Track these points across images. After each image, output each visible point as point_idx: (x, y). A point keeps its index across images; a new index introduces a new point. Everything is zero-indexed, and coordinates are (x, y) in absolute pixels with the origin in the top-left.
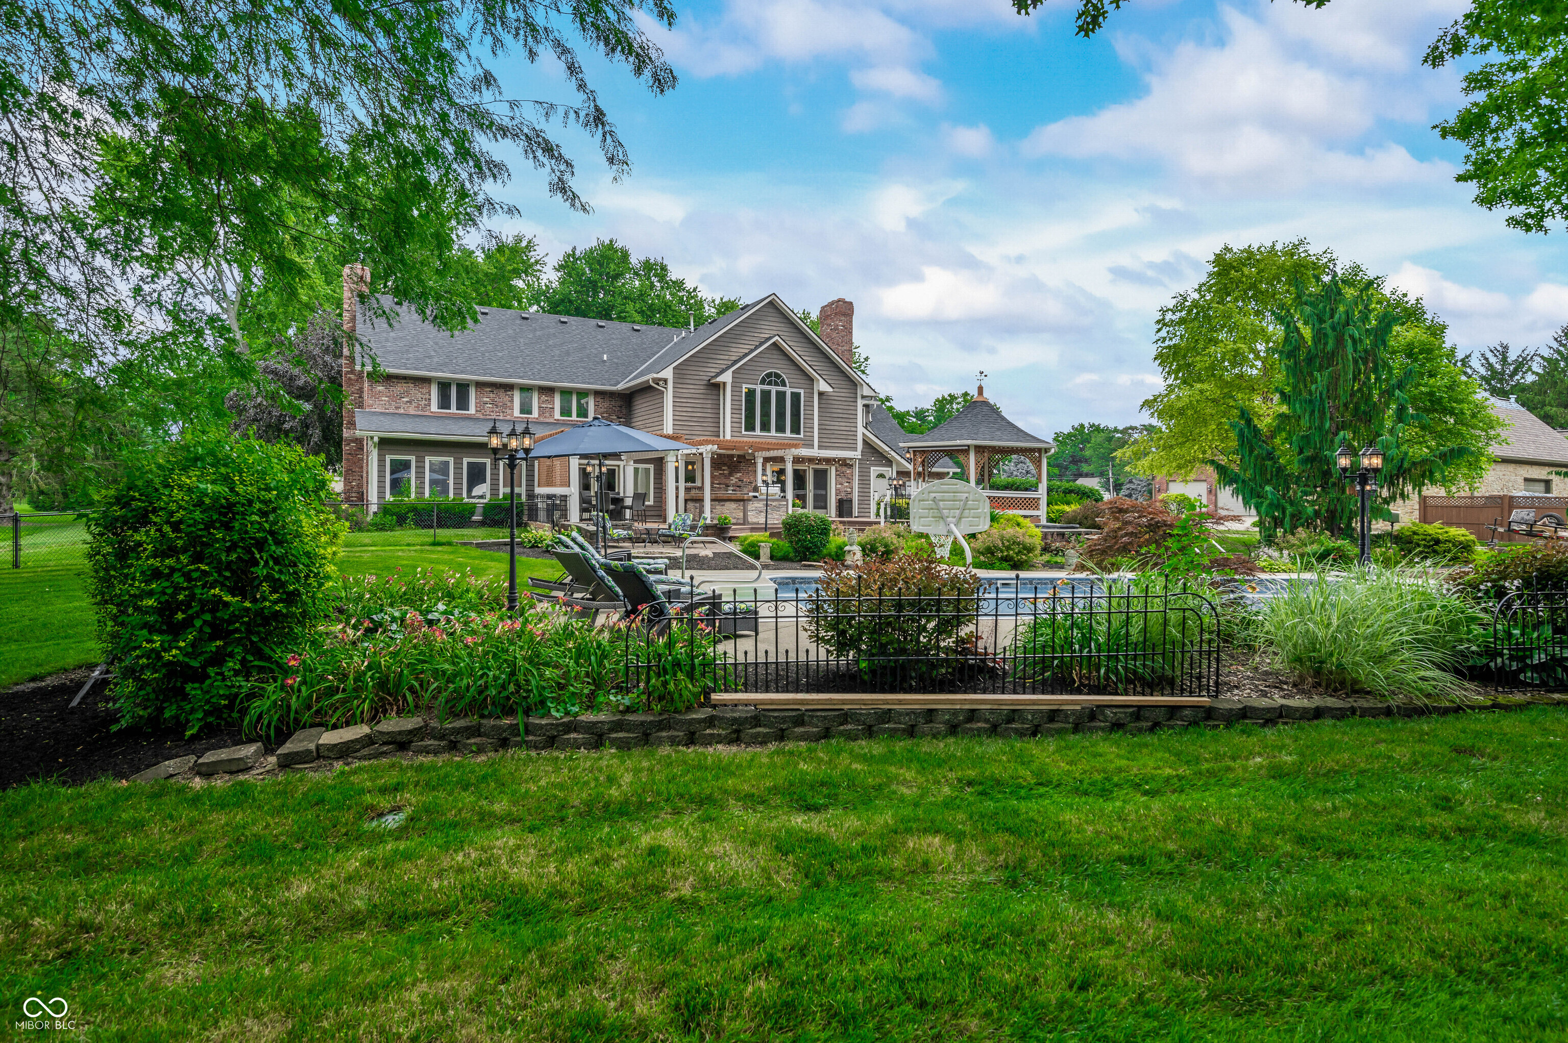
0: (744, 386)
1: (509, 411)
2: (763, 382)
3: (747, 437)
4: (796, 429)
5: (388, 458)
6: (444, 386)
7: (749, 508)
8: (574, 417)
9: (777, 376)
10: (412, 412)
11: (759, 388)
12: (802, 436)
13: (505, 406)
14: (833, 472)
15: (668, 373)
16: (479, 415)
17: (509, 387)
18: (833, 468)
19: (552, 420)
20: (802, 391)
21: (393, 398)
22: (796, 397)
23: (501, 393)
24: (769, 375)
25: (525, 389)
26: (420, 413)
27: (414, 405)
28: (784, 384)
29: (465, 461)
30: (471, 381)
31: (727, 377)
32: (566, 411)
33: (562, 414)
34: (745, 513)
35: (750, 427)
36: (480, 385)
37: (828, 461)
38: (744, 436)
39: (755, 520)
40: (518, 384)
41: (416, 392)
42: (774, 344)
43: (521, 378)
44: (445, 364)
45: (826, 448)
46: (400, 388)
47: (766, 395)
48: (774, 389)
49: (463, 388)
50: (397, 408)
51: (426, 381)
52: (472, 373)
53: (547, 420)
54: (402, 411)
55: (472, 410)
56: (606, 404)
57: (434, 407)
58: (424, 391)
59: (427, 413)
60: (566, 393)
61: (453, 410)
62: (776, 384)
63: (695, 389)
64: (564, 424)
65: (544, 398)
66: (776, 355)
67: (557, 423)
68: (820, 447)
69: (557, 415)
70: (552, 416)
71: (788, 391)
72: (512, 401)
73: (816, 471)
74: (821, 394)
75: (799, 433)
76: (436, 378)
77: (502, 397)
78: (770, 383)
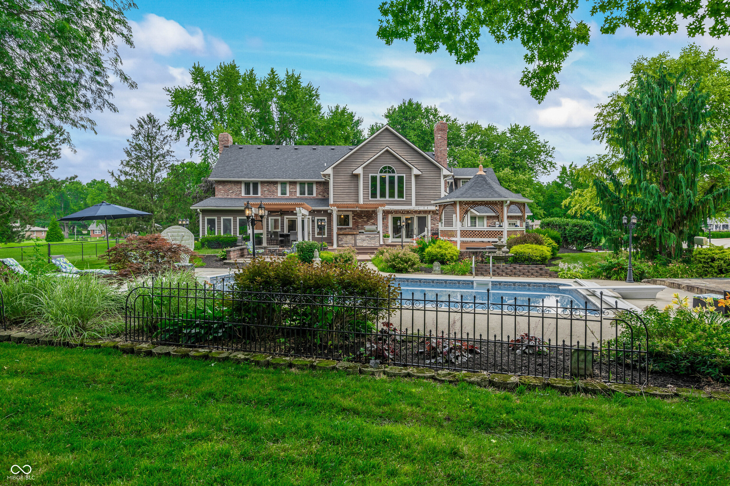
0: (370, 175)
1: (275, 194)
2: (381, 172)
3: (372, 201)
4: (401, 195)
5: (206, 218)
6: (247, 184)
7: (357, 238)
8: (306, 195)
9: (390, 168)
10: (234, 197)
11: (378, 175)
12: (404, 199)
13: (273, 192)
14: (429, 218)
15: (330, 171)
16: (263, 197)
17: (276, 183)
18: (429, 216)
19: (295, 197)
20: (404, 175)
21: (226, 191)
22: (401, 179)
23: (272, 186)
24: (385, 168)
25: (283, 184)
26: (237, 197)
27: (234, 193)
28: (393, 172)
29: (238, 218)
30: (259, 181)
31: (359, 171)
32: (302, 193)
33: (301, 194)
34: (355, 240)
35: (374, 195)
36: (262, 183)
37: (425, 212)
38: (370, 201)
39: (361, 245)
40: (280, 181)
41: (235, 188)
42: (387, 151)
43: (279, 178)
44: (247, 174)
45: (421, 205)
46: (228, 187)
47: (383, 180)
48: (387, 175)
49: (255, 184)
50: (228, 195)
51: (239, 182)
52: (258, 178)
53: (293, 197)
54: (229, 197)
55: (259, 195)
56: (322, 188)
57: (243, 194)
58: (239, 187)
59: (240, 197)
60: (302, 184)
61: (251, 195)
62: (389, 172)
63: (344, 178)
64: (301, 199)
65: (291, 187)
66: (388, 156)
67: (298, 198)
68: (417, 205)
69: (298, 195)
70: (295, 195)
71: (396, 175)
72: (277, 189)
73: (419, 218)
74: (417, 176)
75: (403, 198)
76: (244, 181)
77: (273, 188)
78: (385, 172)
